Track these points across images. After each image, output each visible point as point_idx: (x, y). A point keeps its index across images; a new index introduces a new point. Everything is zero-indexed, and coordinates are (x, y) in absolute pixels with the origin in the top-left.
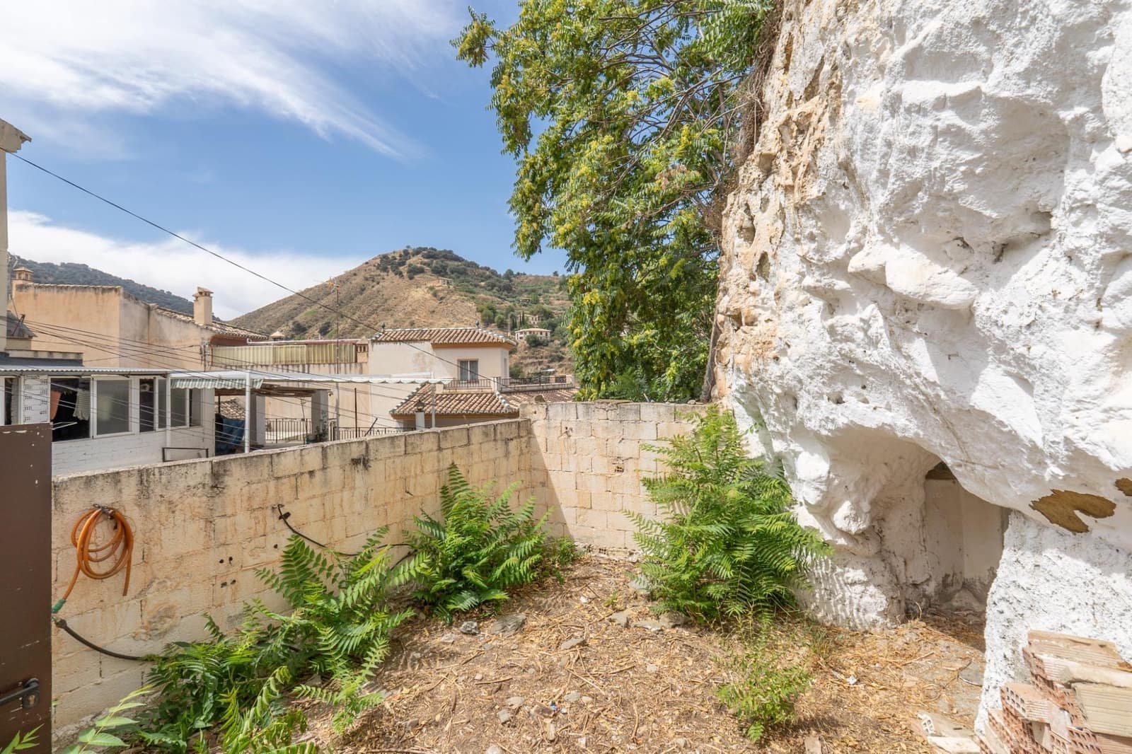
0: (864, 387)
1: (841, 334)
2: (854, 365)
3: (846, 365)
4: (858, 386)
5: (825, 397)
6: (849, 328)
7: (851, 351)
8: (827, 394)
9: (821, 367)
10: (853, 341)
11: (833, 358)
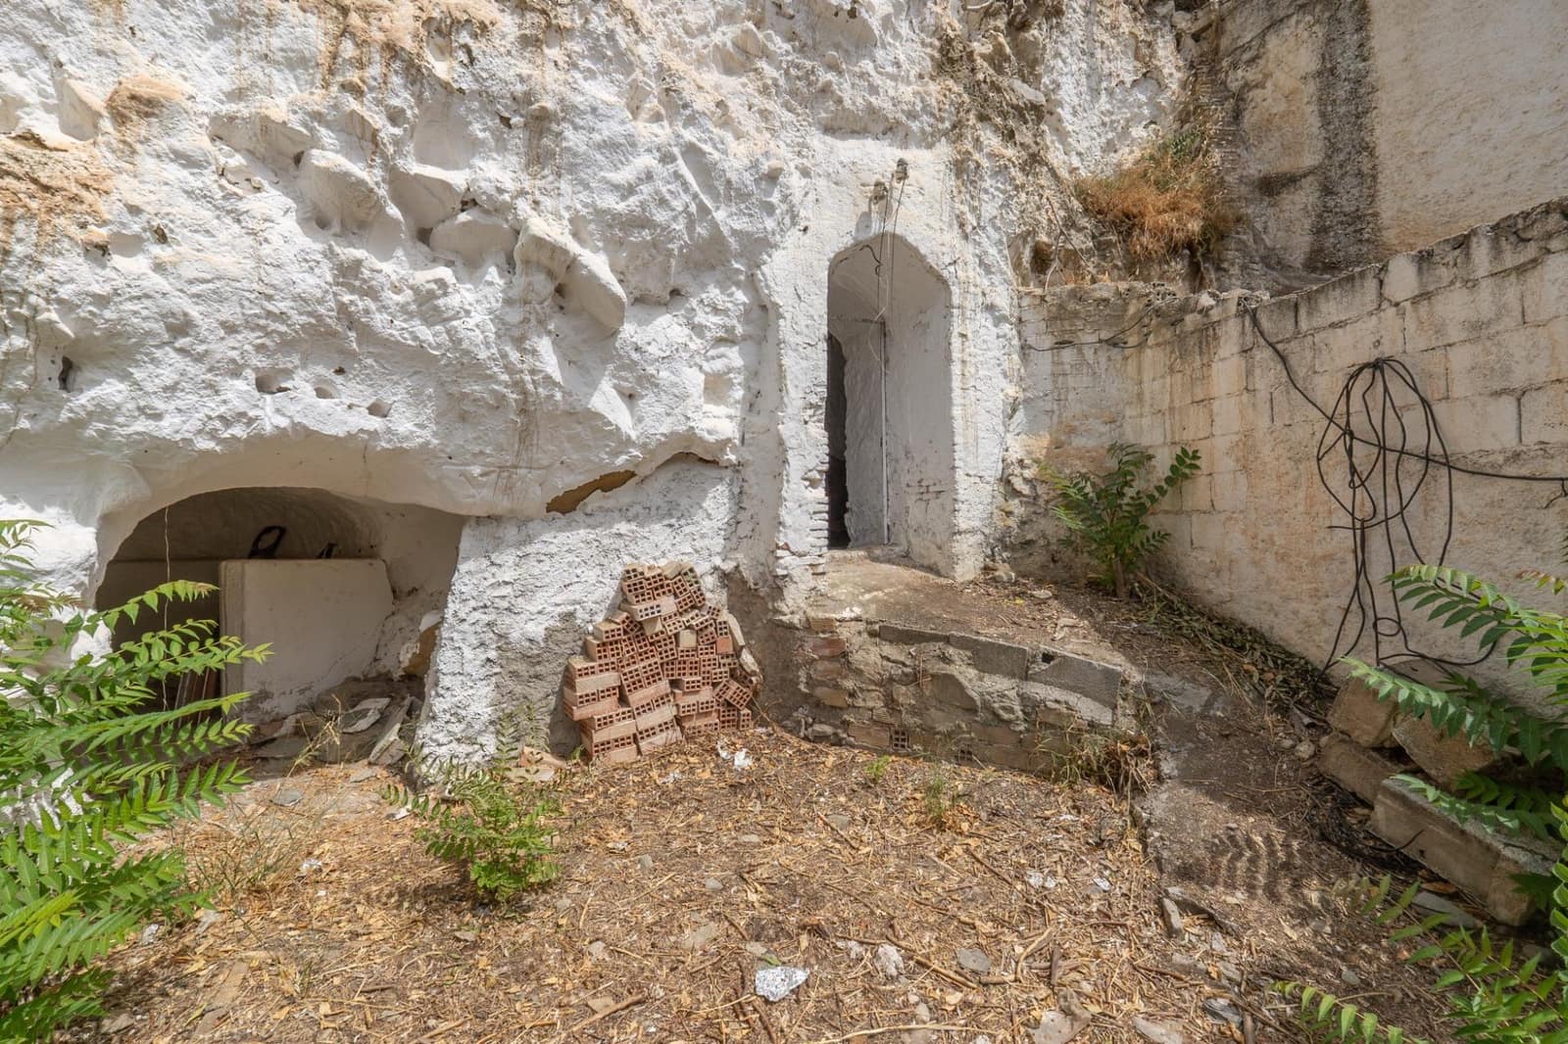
0: (340, 371)
1: (364, 281)
2: (352, 335)
3: (339, 329)
4: (327, 366)
5: (251, 376)
6: (381, 278)
7: (367, 312)
8: (256, 369)
9: (281, 317)
10: (376, 298)
11: (322, 310)
